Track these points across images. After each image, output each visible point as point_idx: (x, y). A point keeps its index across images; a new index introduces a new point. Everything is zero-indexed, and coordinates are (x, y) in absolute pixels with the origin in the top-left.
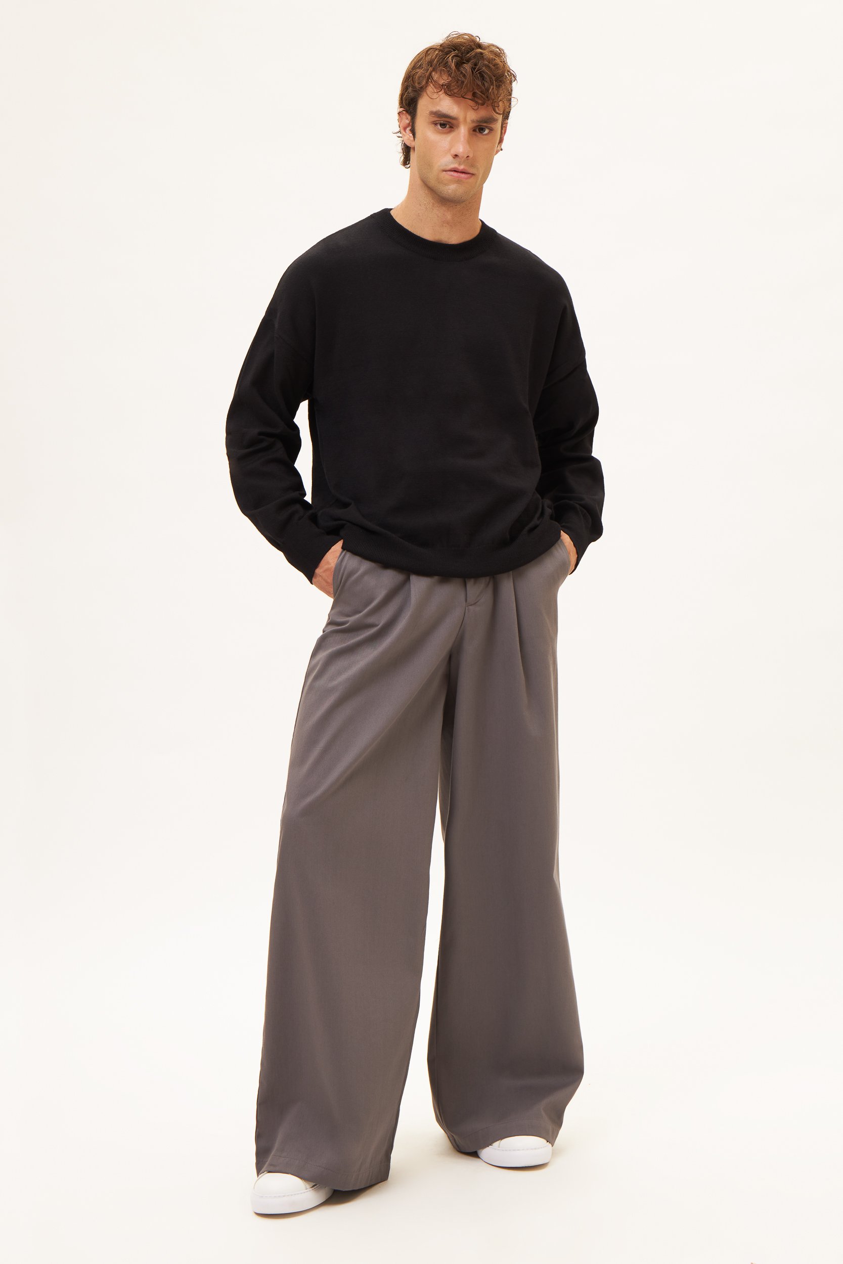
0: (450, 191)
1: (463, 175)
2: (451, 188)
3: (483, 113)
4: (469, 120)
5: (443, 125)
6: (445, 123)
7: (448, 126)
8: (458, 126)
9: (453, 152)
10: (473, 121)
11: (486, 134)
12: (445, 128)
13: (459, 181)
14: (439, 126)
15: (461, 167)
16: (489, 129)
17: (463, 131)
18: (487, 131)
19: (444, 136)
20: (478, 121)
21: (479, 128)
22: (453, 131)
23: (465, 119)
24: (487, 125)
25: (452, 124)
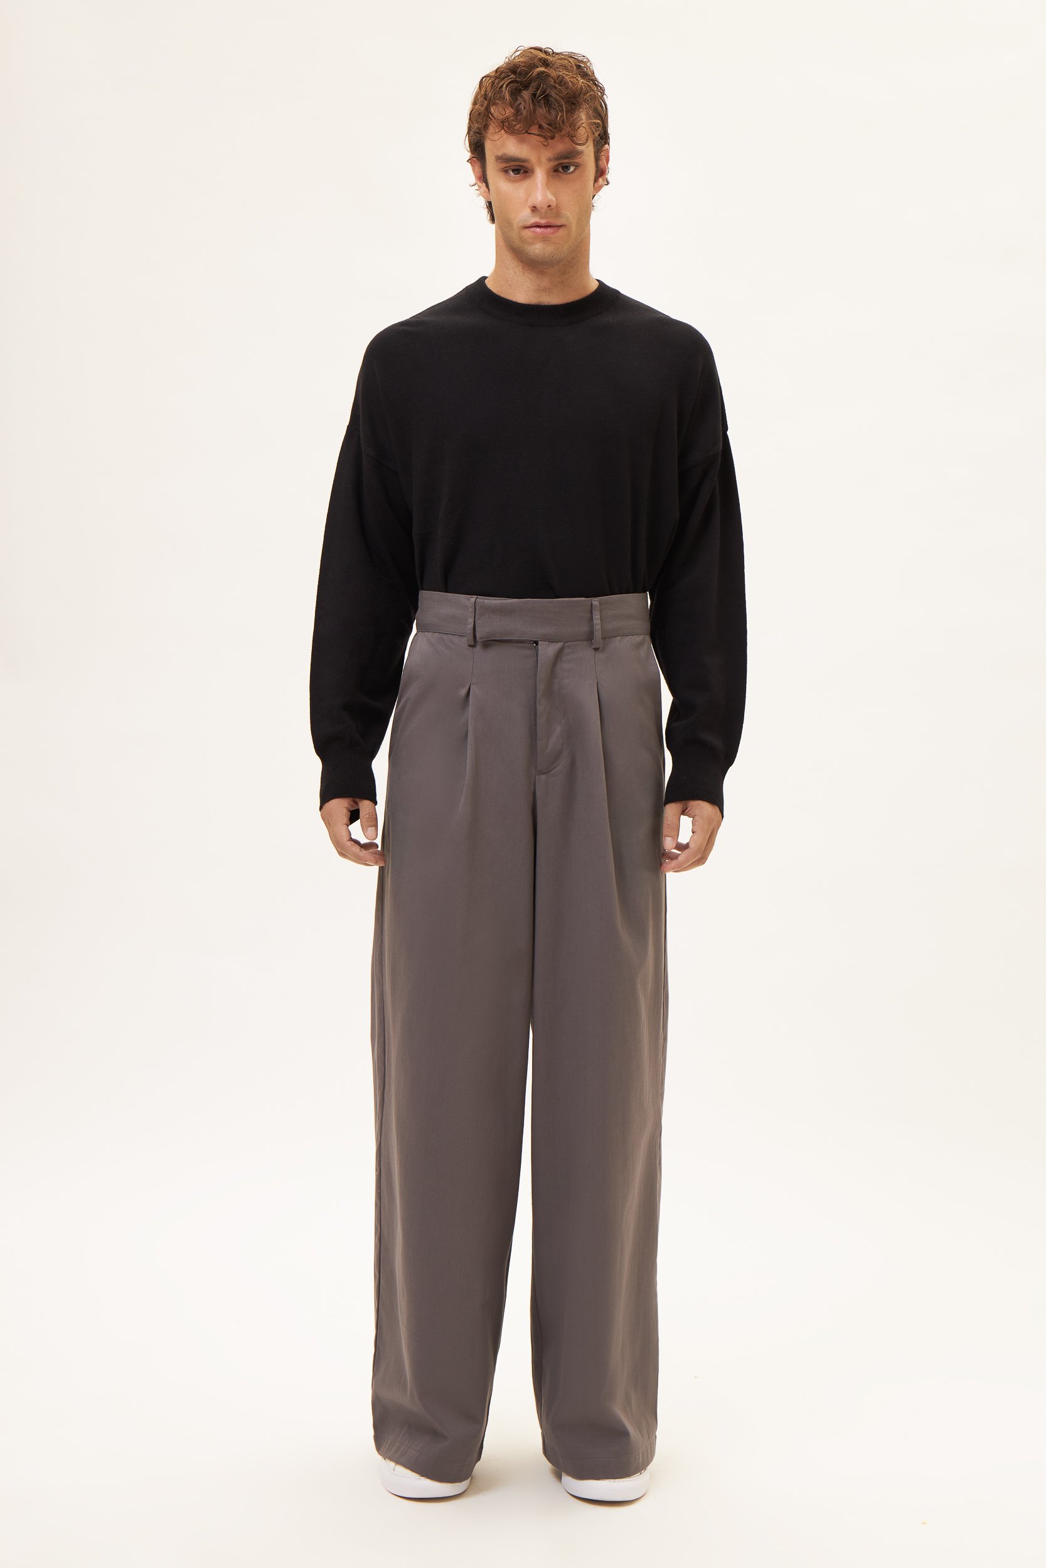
0: (536, 251)
1: (551, 231)
3: (558, 147)
4: (544, 159)
5: (516, 171)
6: (519, 169)
7: (522, 171)
8: (533, 170)
9: (530, 203)
10: (549, 160)
11: (572, 172)
12: (518, 174)
13: (545, 239)
14: (511, 173)
15: (543, 222)
16: (574, 165)
17: (540, 175)
18: (572, 169)
19: (518, 185)
20: (557, 159)
21: (563, 167)
22: (528, 176)
23: (539, 158)
24: (572, 161)
25: (525, 168)
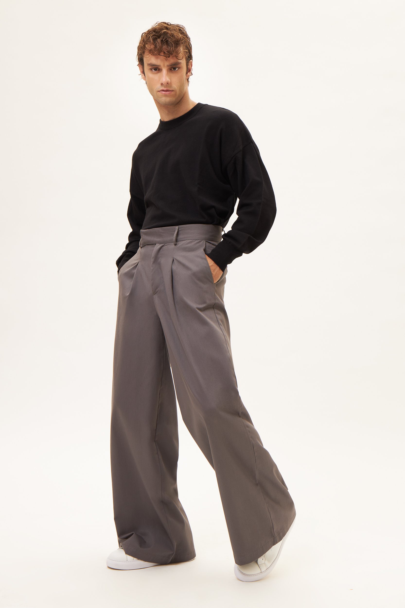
0: (163, 101)
1: (168, 92)
2: (163, 99)
3: (172, 60)
4: (166, 65)
5: (155, 69)
6: (156, 69)
7: (158, 70)
8: (162, 70)
9: (160, 82)
10: (168, 66)
11: (177, 71)
13: (166, 96)
14: (153, 70)
15: (165, 89)
16: (178, 68)
17: (164, 71)
18: (177, 69)
19: (156, 75)
20: (170, 65)
21: (172, 68)
22: (160, 72)
23: (164, 65)
24: (177, 66)
25: (159, 68)
